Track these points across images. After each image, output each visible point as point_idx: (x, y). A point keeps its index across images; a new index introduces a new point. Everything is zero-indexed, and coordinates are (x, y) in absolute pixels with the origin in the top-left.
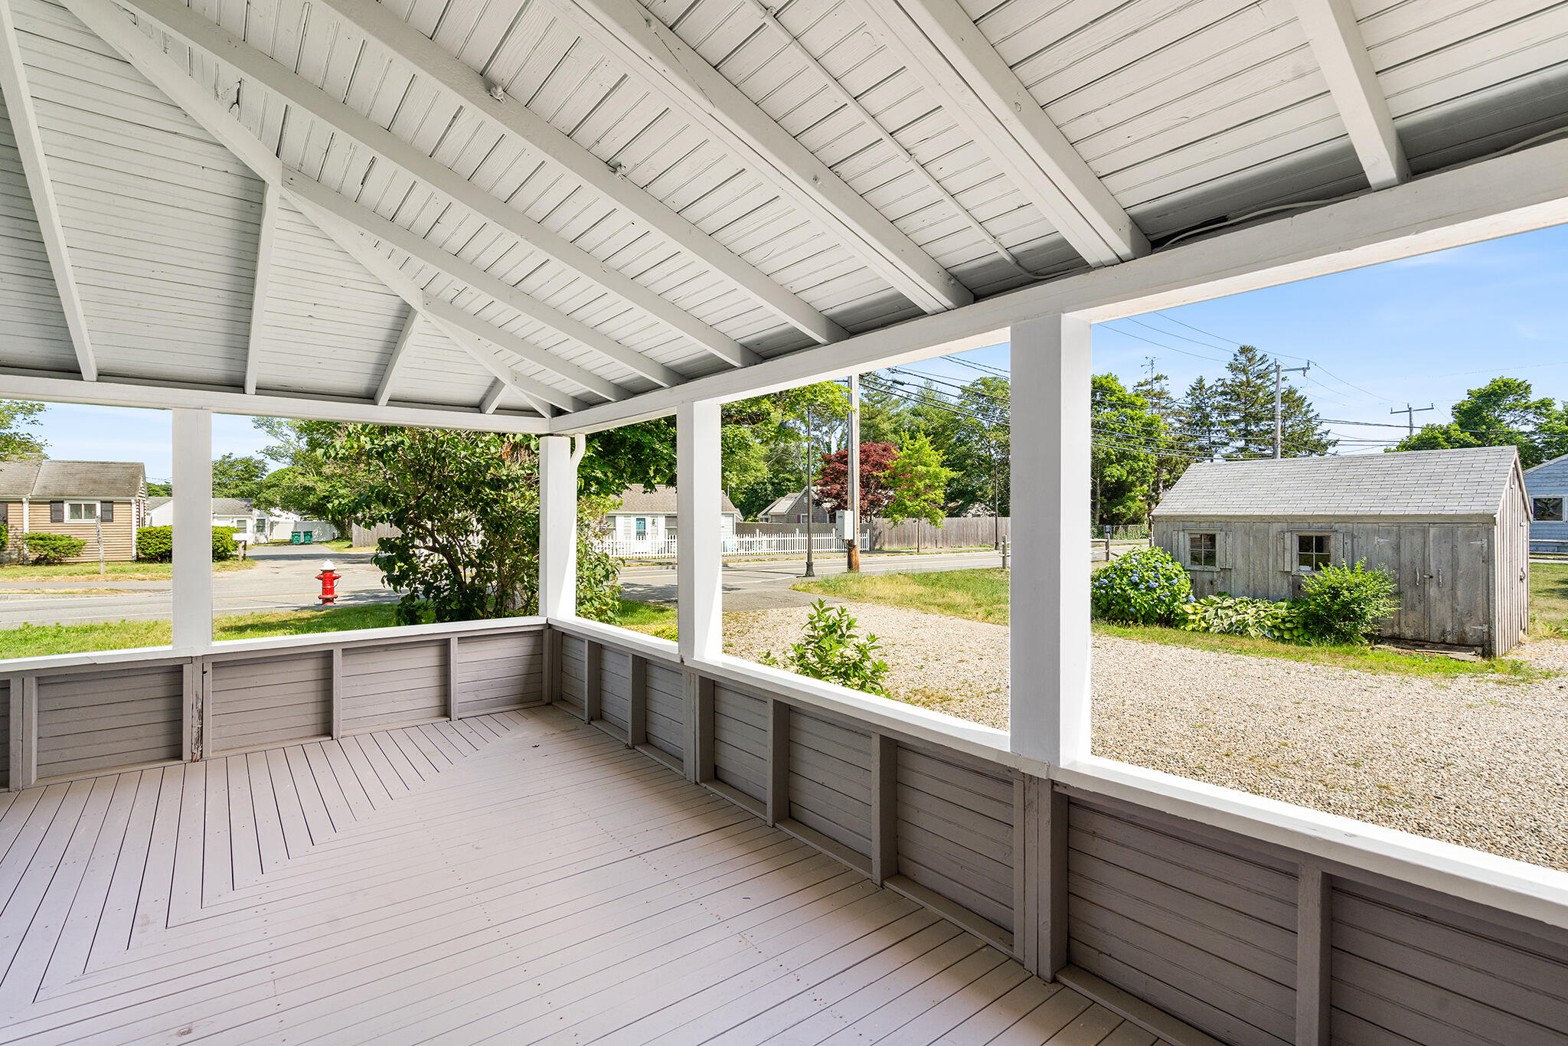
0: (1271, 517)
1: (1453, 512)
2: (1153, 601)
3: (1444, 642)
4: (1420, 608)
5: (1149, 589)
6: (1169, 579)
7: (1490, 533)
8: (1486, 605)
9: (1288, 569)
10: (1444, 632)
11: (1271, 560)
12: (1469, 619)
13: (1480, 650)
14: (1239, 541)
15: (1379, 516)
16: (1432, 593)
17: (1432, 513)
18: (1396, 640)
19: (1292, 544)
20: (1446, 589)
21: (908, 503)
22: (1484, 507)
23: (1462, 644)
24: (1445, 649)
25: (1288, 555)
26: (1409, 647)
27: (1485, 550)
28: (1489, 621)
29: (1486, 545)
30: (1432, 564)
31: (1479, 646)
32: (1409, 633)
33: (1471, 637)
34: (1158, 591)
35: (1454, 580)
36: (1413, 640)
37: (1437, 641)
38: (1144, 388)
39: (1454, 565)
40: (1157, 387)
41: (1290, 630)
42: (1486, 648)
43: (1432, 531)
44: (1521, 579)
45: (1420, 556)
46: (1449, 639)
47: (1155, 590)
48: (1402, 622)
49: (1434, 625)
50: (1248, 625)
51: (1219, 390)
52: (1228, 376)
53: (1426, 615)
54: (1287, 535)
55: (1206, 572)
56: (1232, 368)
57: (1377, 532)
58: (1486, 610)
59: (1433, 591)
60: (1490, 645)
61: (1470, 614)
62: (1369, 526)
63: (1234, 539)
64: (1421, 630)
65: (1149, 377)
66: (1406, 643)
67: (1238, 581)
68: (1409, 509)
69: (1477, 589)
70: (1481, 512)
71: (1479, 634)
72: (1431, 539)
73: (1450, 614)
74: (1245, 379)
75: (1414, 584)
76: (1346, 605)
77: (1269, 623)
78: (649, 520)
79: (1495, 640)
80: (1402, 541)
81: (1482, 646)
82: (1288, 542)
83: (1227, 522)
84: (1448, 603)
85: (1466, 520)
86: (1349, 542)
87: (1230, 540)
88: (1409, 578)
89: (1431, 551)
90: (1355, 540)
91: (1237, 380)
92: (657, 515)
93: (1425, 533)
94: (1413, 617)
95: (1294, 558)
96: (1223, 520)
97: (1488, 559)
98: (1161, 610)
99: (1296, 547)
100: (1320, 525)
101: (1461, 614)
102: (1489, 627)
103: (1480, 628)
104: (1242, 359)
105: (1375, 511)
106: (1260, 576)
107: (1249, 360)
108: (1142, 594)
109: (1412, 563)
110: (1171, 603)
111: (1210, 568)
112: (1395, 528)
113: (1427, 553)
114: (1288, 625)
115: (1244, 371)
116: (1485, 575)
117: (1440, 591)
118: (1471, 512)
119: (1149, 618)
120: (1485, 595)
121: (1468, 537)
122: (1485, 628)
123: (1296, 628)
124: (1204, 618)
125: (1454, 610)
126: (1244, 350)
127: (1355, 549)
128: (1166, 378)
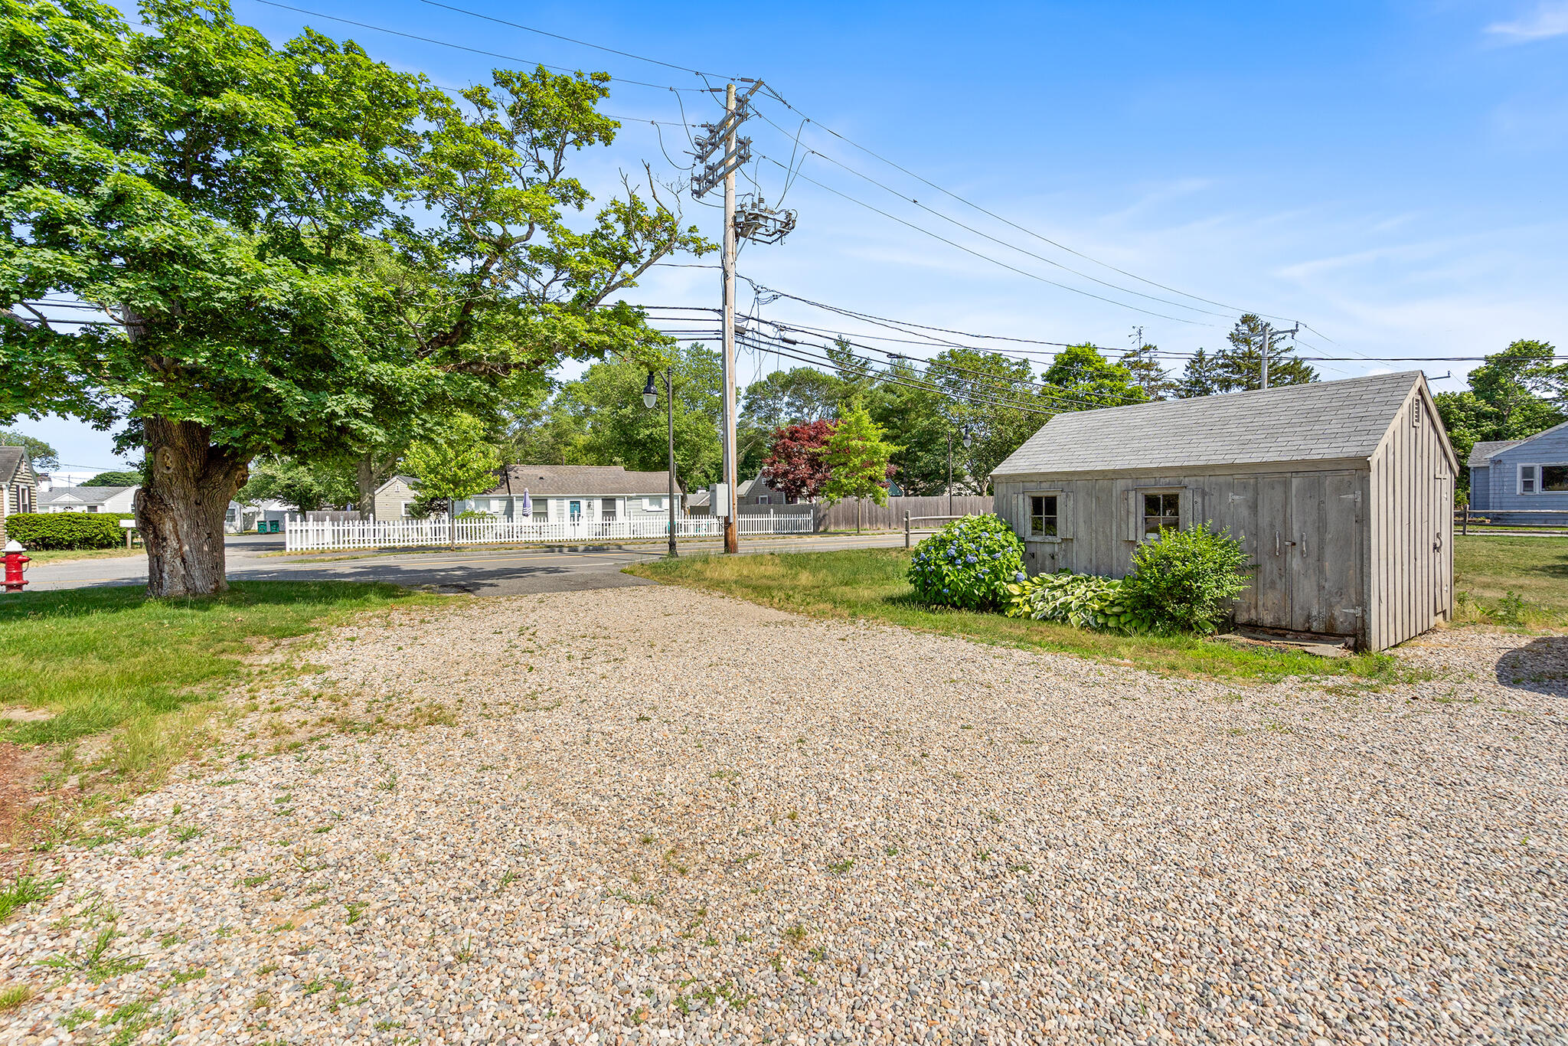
0: (1114, 471)
1: (1320, 457)
2: (969, 580)
3: (1309, 630)
4: (1280, 585)
5: (968, 565)
6: (991, 552)
7: (1365, 480)
8: (1359, 581)
9: (1132, 538)
10: (1309, 617)
11: (1114, 527)
12: (1338, 599)
13: (1351, 641)
14: (1081, 505)
15: (1232, 466)
16: (1294, 566)
17: (1294, 458)
18: (1253, 628)
19: (1136, 505)
20: (1312, 560)
21: (844, 481)
22: (1359, 449)
23: (1329, 634)
24: (1311, 640)
25: (1132, 520)
26: (1265, 637)
27: (1359, 505)
28: (1363, 603)
29: (1359, 500)
30: (1295, 527)
31: (1350, 636)
32: (1268, 619)
33: (1342, 624)
34: (978, 567)
35: (1321, 548)
36: (1271, 628)
37: (1300, 628)
38: (1132, 359)
39: (1322, 526)
40: (1145, 358)
41: (1118, 615)
42: (1359, 642)
43: (1295, 482)
44: (1435, 547)
45: (1281, 517)
46: (1315, 627)
47: (974, 565)
48: (1260, 603)
49: (1296, 608)
50: (1070, 610)
51: (1220, 362)
52: (1229, 347)
53: (1289, 594)
54: (1132, 494)
55: (1045, 544)
56: (1233, 338)
57: (1231, 487)
58: (1360, 588)
59: (1296, 563)
60: (1364, 635)
61: (1340, 593)
62: (1222, 479)
63: (1076, 501)
64: (1282, 614)
65: (1137, 347)
66: (1264, 632)
67: (1080, 555)
68: (1268, 455)
69: (1349, 560)
70: (1352, 454)
71: (1351, 619)
72: (1294, 492)
73: (1316, 593)
74: (1246, 349)
75: (1273, 554)
76: (1178, 581)
77: (1097, 607)
78: (584, 503)
79: (1370, 628)
80: (1260, 497)
81: (1355, 636)
82: (1132, 502)
83: (1069, 479)
84: (1314, 579)
85: (1336, 466)
86: (1199, 500)
87: (1071, 503)
88: (1268, 547)
89: (1294, 510)
90: (1207, 498)
91: (1239, 351)
92: (593, 498)
93: (1287, 485)
94: (1271, 598)
95: (1139, 523)
96: (1064, 478)
97: (1362, 519)
98: (979, 592)
99: (1142, 509)
100: (1167, 480)
101: (1330, 592)
102: (1363, 611)
103: (1352, 611)
104: (1244, 328)
105: (1229, 459)
106: (1103, 548)
107: (1251, 330)
108: (958, 570)
109: (1272, 526)
110: (992, 583)
111: (1050, 538)
112: (1252, 481)
113: (1288, 516)
114: (1116, 609)
115: (1247, 342)
116: (1358, 542)
117: (1304, 563)
118: (1341, 456)
119: (964, 602)
120: (1359, 566)
121: (1338, 490)
122: (1358, 611)
123: (1125, 612)
124: (1029, 601)
125: (1321, 588)
126: (1247, 319)
127: (1207, 508)
128: (1155, 348)
